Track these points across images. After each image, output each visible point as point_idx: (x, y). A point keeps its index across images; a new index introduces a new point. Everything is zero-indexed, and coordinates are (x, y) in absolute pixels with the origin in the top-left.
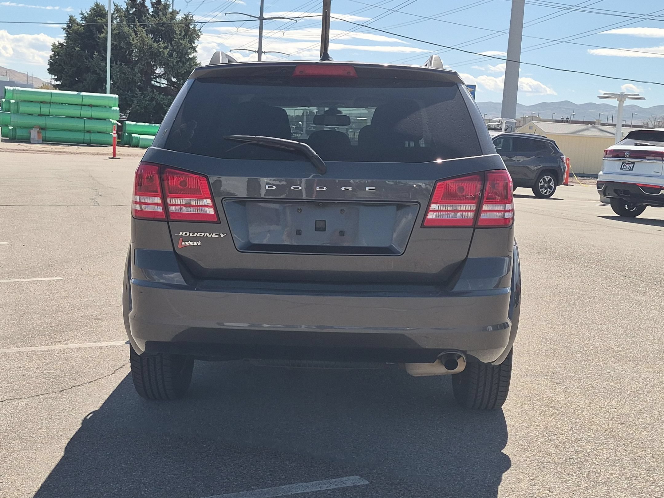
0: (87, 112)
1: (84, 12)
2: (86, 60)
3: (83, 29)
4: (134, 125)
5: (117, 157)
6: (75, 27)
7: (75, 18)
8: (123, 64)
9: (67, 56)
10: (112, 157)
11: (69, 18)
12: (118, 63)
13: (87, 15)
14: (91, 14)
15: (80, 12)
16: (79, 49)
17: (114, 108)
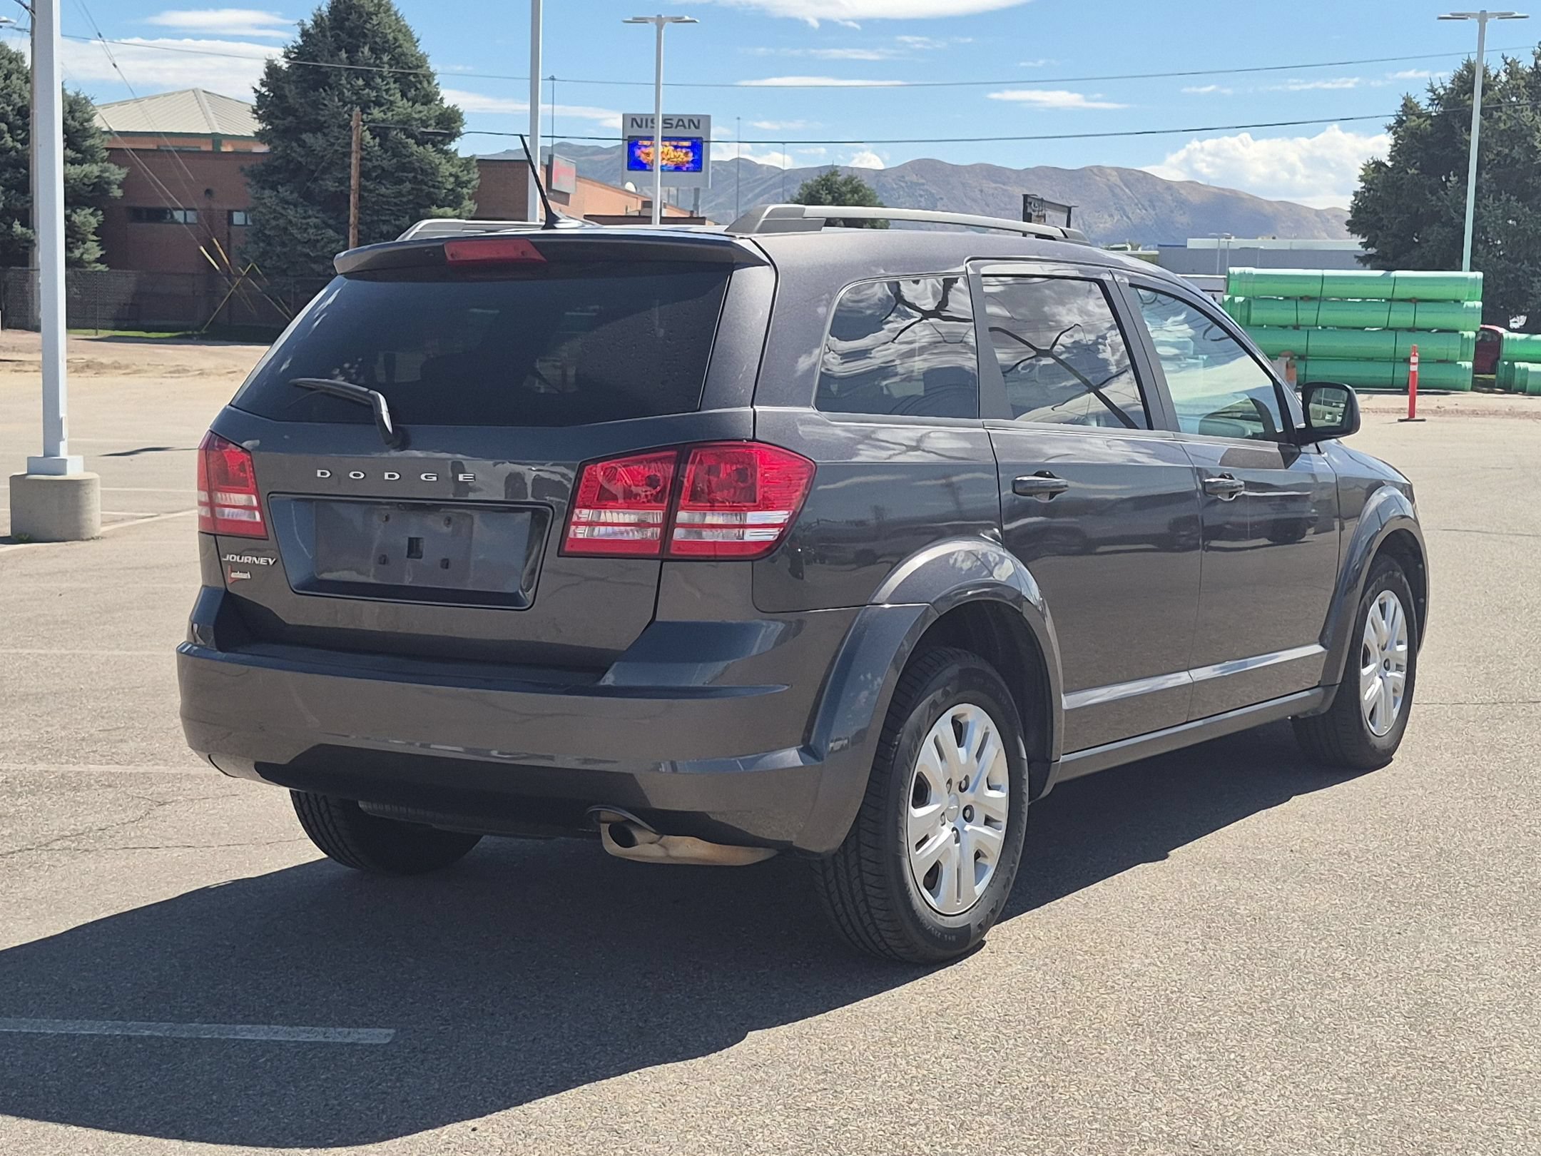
0: (1403, 316)
1: (1437, 85)
2: (1429, 196)
3: (1431, 125)
4: (1521, 341)
5: (1417, 417)
6: (1413, 122)
7: (1415, 101)
8: (1512, 198)
9: (1389, 190)
10: (1407, 417)
11: (1402, 102)
12: (1503, 197)
13: (1442, 92)
14: (1452, 89)
15: (1428, 87)
16: (1416, 172)
17: (1470, 304)
